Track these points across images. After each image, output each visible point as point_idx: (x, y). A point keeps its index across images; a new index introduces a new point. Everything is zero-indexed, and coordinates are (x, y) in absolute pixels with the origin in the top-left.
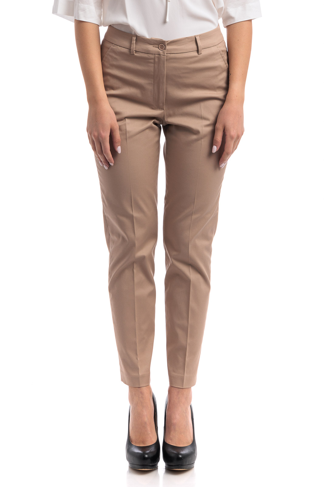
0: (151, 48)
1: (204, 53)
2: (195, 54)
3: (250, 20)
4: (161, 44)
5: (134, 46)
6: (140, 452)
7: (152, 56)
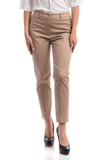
0: (46, 16)
1: (63, 19)
2: (60, 19)
3: (78, 6)
4: (49, 15)
5: (40, 15)
6: (48, 140)
7: (46, 18)
